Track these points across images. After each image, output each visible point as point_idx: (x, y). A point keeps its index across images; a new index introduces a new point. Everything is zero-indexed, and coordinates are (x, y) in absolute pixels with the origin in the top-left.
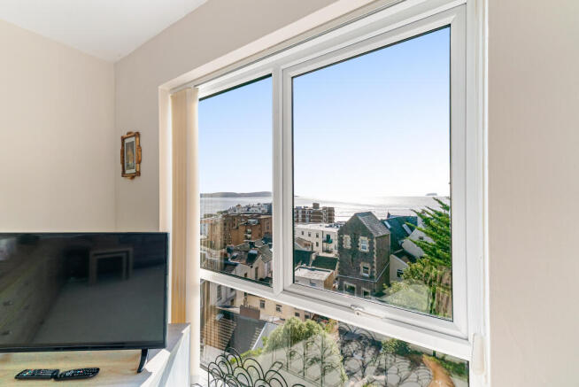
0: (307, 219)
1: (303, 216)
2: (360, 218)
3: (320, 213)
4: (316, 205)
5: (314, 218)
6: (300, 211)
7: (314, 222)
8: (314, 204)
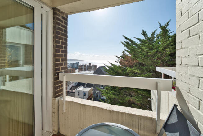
0: (87, 69)
1: (85, 68)
2: (101, 68)
3: (91, 67)
4: (90, 64)
5: (89, 69)
6: (84, 66)
7: (89, 70)
8: (89, 64)
